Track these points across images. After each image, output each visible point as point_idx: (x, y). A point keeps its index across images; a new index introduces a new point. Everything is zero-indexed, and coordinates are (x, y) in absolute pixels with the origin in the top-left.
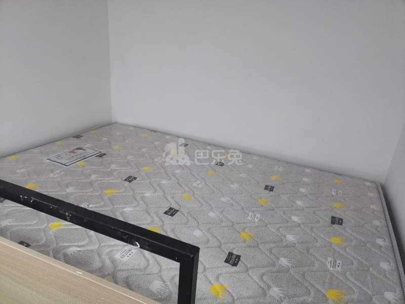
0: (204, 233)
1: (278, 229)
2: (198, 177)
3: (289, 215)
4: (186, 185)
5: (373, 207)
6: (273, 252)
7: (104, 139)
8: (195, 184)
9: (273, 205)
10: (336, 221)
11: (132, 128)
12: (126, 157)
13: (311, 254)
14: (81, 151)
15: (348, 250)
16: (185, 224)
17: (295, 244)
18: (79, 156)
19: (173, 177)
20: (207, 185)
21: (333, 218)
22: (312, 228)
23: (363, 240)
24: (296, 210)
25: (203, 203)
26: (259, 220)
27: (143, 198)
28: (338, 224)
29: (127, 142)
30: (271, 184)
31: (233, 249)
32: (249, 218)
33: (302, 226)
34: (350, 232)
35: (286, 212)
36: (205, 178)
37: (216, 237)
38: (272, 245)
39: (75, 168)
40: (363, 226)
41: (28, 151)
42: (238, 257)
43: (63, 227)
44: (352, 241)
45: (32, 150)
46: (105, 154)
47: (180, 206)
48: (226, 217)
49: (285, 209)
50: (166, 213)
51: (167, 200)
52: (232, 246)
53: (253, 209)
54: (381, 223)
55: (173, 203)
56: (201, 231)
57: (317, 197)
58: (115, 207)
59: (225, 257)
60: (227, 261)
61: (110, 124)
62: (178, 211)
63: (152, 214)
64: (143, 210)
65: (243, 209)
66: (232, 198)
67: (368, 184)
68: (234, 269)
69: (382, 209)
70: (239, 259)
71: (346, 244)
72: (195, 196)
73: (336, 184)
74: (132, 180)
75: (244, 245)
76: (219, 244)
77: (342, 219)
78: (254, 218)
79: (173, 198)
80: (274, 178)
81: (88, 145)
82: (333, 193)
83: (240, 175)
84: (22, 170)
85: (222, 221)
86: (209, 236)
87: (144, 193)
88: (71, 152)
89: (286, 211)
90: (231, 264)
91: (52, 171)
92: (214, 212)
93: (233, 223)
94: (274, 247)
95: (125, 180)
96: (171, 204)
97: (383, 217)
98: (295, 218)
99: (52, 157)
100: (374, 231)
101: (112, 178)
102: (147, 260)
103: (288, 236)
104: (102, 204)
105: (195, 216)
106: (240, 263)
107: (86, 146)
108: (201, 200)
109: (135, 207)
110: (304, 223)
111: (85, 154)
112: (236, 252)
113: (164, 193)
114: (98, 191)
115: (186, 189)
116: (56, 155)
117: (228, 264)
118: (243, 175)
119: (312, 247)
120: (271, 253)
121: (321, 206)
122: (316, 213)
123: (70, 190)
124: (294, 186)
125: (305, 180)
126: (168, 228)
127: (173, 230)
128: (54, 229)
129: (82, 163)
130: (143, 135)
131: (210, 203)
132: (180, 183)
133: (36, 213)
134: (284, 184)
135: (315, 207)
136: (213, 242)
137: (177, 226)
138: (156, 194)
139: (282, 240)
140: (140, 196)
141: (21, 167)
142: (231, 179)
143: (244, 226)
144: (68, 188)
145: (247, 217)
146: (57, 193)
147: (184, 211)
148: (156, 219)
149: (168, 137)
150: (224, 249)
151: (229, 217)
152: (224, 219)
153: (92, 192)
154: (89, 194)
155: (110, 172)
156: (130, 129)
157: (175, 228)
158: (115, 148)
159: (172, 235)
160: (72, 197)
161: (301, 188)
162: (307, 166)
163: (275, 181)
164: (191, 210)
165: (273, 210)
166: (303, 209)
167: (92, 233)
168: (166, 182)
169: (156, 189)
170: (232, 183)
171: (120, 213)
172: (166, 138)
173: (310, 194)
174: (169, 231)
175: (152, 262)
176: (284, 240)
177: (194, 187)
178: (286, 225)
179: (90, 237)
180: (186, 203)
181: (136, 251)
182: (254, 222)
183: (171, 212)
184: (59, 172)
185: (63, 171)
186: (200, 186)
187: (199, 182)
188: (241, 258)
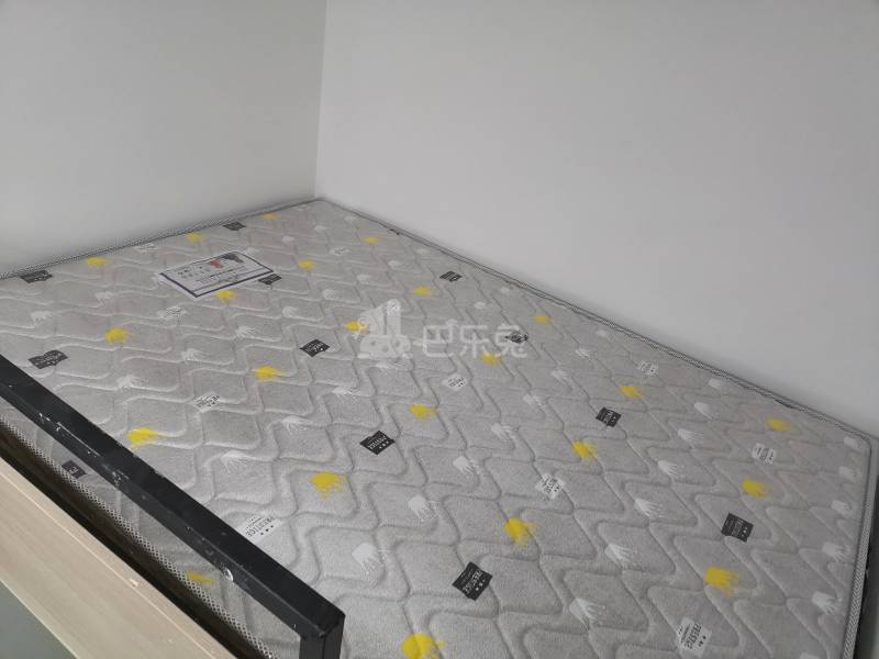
0: (430, 506)
1: (594, 528)
3: (631, 493)
4: (427, 380)
5: (839, 506)
6: (566, 580)
7: (287, 239)
8: (445, 382)
9: (602, 463)
10: (736, 527)
11: (350, 218)
12: (321, 290)
13: (649, 601)
14: (232, 263)
15: (736, 606)
16: (397, 477)
17: (620, 569)
18: (225, 276)
20: (472, 387)
21: (731, 518)
22: (671, 538)
23: (782, 588)
24: (651, 483)
25: (451, 432)
26: (559, 496)
27: (328, 398)
28: (739, 537)
29: (332, 252)
30: (615, 407)
31: (479, 558)
32: (539, 487)
33: (652, 528)
34: (759, 561)
35: (627, 485)
36: (473, 370)
37: (452, 521)
39: (211, 303)
40: (796, 552)
41: (126, 249)
42: (486, 578)
43: (154, 443)
44: (756, 585)
45: (136, 248)
46: (278, 278)
47: (399, 430)
48: (490, 476)
49: (627, 476)
50: (365, 443)
51: (377, 410)
52: (480, 548)
53: (556, 465)
54: (843, 551)
55: (387, 420)
56: (427, 499)
57: (712, 459)
58: (267, 410)
59: (457, 571)
60: (459, 584)
61: (309, 201)
62: (391, 441)
63: (337, 442)
64: (321, 428)
65: (534, 460)
66: (516, 430)
67: (850, 441)
68: (470, 605)
69: (859, 517)
70: (486, 584)
71: (737, 591)
72: (439, 409)
73: (773, 430)
74: (319, 351)
75: (506, 551)
76: (454, 538)
77: (750, 526)
78: (551, 488)
79: (389, 407)
80: (629, 391)
81: (249, 251)
82: (755, 455)
83: (554, 374)
84: (107, 295)
85: (478, 483)
87: (335, 387)
88: (212, 263)
89: (627, 481)
90: (464, 592)
91: (164, 304)
93: (500, 492)
94: (570, 569)
95: (304, 349)
96: (382, 423)
97: (852, 536)
98: (642, 505)
99: (171, 269)
100: (817, 570)
101: (278, 339)
102: (298, 550)
103: (611, 545)
104: (243, 399)
105: (424, 463)
106: (484, 593)
107: (245, 253)
108: (448, 424)
109: (305, 417)
110: (658, 521)
111: (238, 272)
112: (485, 566)
113: (376, 392)
114: (242, 368)
115: (425, 390)
116: (183, 264)
117: (459, 591)
118: (558, 374)
119: (657, 583)
120: (561, 580)
121: (715, 482)
122: (696, 499)
123: (189, 355)
124: (667, 420)
125: (701, 407)
126: (359, 481)
127: (368, 488)
128: (138, 440)
129: (229, 293)
130: (370, 240)
131: (465, 433)
132: (416, 372)
133: (111, 400)
134: (645, 411)
135: (699, 483)
136: (444, 533)
137: (380, 480)
138: (359, 393)
139: (595, 553)
140: (324, 392)
141: (106, 286)
142: (529, 380)
143: (522, 503)
144: (185, 349)
145: (535, 483)
146: (162, 360)
147: (405, 444)
148: (342, 454)
149: (422, 251)
150: (463, 555)
151: (497, 476)
152: (483, 479)
153: (231, 367)
154: (224, 371)
155: (279, 323)
156: (346, 219)
157: (375, 483)
158: (303, 264)
159: (364, 500)
160: (190, 373)
161: (684, 428)
162: (716, 372)
163: (627, 400)
164: (421, 443)
165: (600, 474)
166: (670, 483)
167: (206, 465)
168: (387, 367)
169: (361, 381)
170: (528, 392)
171: (275, 426)
172: (415, 253)
173: (700, 448)
174: (359, 487)
175: (305, 555)
176: (599, 556)
177: (442, 388)
178: (616, 517)
179: (199, 473)
180: (413, 422)
181: (281, 523)
182: (548, 499)
183: (377, 443)
184: (176, 308)
185: (186, 309)
186: (456, 388)
187: (456, 376)
188: (491, 582)
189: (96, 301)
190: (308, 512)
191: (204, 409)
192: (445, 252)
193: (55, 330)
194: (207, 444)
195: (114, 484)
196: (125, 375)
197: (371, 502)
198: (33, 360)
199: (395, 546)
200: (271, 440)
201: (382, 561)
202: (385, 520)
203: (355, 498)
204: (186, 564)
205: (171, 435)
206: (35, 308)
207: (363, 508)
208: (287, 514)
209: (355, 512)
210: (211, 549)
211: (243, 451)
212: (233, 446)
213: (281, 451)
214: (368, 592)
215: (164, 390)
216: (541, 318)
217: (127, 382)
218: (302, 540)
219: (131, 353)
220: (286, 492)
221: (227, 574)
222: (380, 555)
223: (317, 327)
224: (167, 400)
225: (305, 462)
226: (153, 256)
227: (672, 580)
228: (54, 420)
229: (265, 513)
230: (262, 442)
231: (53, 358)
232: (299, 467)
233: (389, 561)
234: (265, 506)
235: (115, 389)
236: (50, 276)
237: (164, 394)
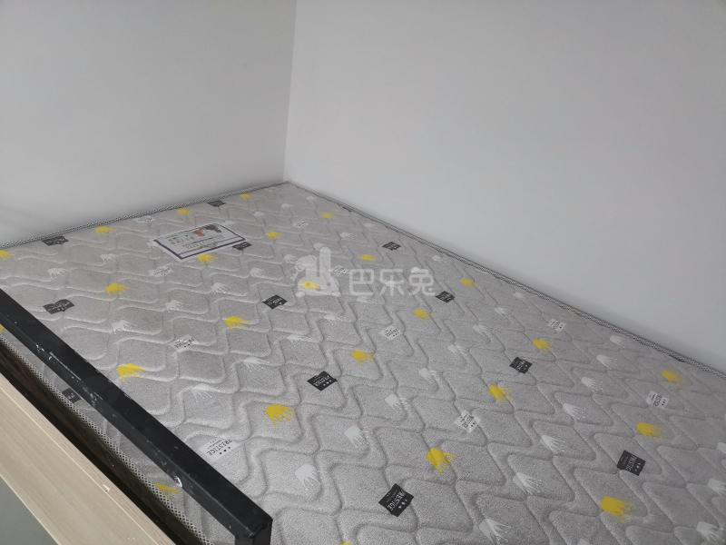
0: (364, 435)
1: (504, 460)
2: (394, 317)
3: (538, 430)
4: (367, 331)
6: (477, 502)
7: (257, 214)
8: (382, 333)
9: (514, 404)
10: (631, 463)
11: (311, 198)
12: (283, 256)
13: (550, 524)
14: (212, 233)
15: (628, 532)
16: (337, 410)
17: (526, 495)
19: (349, 310)
20: (405, 337)
21: (626, 455)
22: (572, 470)
23: (670, 517)
24: (556, 423)
25: (385, 374)
26: (475, 431)
27: (284, 343)
28: (632, 471)
29: (294, 225)
30: (525, 356)
31: (403, 481)
32: (458, 422)
33: (556, 460)
34: (650, 493)
35: (536, 423)
36: (406, 322)
37: (382, 448)
38: (480, 488)
39: (193, 264)
40: (684, 486)
41: (128, 221)
42: (409, 498)
43: (138, 376)
44: (646, 514)
45: (136, 219)
46: (249, 245)
47: (341, 371)
48: (417, 412)
49: (535, 416)
50: (312, 381)
51: (324, 354)
52: (405, 473)
53: (474, 404)
55: (332, 363)
56: (362, 429)
57: (610, 404)
58: (232, 352)
59: (383, 491)
60: (384, 502)
61: (278, 184)
62: (334, 380)
63: (289, 379)
64: (276, 367)
65: (454, 399)
66: (441, 374)
68: (393, 520)
70: (408, 503)
71: (629, 518)
72: (376, 355)
73: (665, 380)
74: (278, 304)
75: (427, 476)
76: (383, 462)
77: (643, 462)
79: (334, 352)
80: (539, 344)
81: (227, 223)
82: (649, 401)
83: (475, 327)
84: (110, 256)
85: (406, 417)
86: (372, 442)
87: (289, 334)
88: (196, 232)
89: (535, 420)
90: (389, 509)
91: (155, 264)
92: (397, 395)
93: (424, 425)
94: (482, 493)
95: (266, 302)
96: (327, 365)
98: (547, 441)
100: (702, 503)
101: (245, 294)
102: (250, 468)
103: (518, 474)
104: (214, 342)
105: (361, 399)
106: (406, 511)
107: (224, 224)
108: (383, 367)
109: (263, 358)
110: (561, 454)
111: (216, 240)
112: (407, 488)
113: (324, 339)
114: (214, 317)
115: (365, 338)
116: (172, 233)
117: (383, 508)
118: (479, 328)
119: (558, 508)
120: (473, 503)
121: (612, 424)
122: (595, 437)
123: (172, 305)
124: (572, 369)
125: (602, 359)
126: (305, 412)
127: (312, 418)
128: (123, 375)
129: (207, 256)
130: (327, 215)
131: (396, 374)
132: (358, 324)
133: (106, 340)
134: (554, 361)
135: (598, 424)
136: (374, 459)
137: (322, 412)
138: (310, 340)
139: (504, 480)
140: (280, 338)
141: (110, 249)
142: (454, 333)
143: (443, 435)
144: (169, 301)
145: (454, 419)
146: (150, 309)
147: (345, 383)
148: (292, 389)
149: (369, 225)
150: (389, 477)
151: (422, 412)
152: (411, 415)
153: (205, 316)
154: (198, 319)
155: (247, 282)
156: (308, 198)
157: (318, 414)
158: (271, 234)
159: (307, 427)
160: (171, 321)
161: (587, 376)
162: (616, 329)
163: (538, 351)
164: (358, 383)
165: (511, 413)
166: (572, 423)
167: (179, 395)
168: (333, 319)
169: (311, 331)
170: (453, 342)
171: (237, 365)
172: (364, 227)
173: (600, 393)
174: (304, 418)
175: (256, 472)
176: (508, 483)
177: (380, 337)
178: (525, 451)
179: (174, 402)
180: (354, 368)
181: (239, 445)
182: (465, 432)
183: (322, 381)
184: (165, 267)
185: (173, 269)
186: (391, 337)
187: (391, 328)
188: (413, 502)
189: (101, 261)
190: (260, 437)
191: (181, 350)
192: (388, 226)
193: (67, 283)
194: (182, 378)
195: (91, 404)
196: (119, 321)
197: (314, 430)
198: (47, 307)
199: (331, 468)
200: (234, 376)
201: (320, 481)
202: (325, 446)
203: (300, 426)
204: (156, 477)
205: (153, 370)
206: (53, 266)
207: (306, 434)
208: (242, 438)
209: (300, 438)
210: (165, 460)
211: (210, 385)
212: (202, 380)
213: (241, 385)
214: (307, 506)
215: (147, 333)
216: (466, 281)
217: (120, 326)
218: (253, 459)
219: (126, 302)
220: (243, 420)
221: (177, 482)
222: (318, 476)
223: (277, 285)
224: (152, 341)
225: (260, 395)
226: (149, 226)
227: (571, 506)
228: (48, 351)
229: (224, 437)
230: (226, 379)
231: (61, 306)
232: (256, 399)
233: (325, 480)
234: (224, 431)
235: (110, 332)
236: (67, 241)
237: (149, 336)
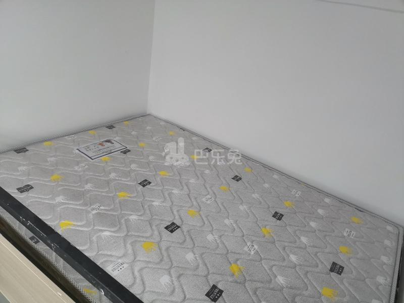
0: (196, 258)
1: (271, 269)
2: (209, 190)
3: (288, 252)
4: (196, 198)
5: (384, 259)
6: (257, 293)
7: (133, 133)
8: (204, 200)
9: (275, 238)
10: (336, 269)
11: (163, 123)
12: (148, 156)
14: (109, 144)
16: (181, 244)
17: (283, 288)
18: (105, 150)
19: (185, 187)
20: (216, 201)
21: (334, 264)
22: (306, 273)
23: (358, 297)
24: (297, 247)
25: (206, 223)
26: (255, 253)
27: (150, 206)
28: (338, 273)
29: (154, 139)
30: (280, 211)
31: (218, 282)
32: (246, 249)
33: (297, 268)
34: (347, 285)
35: (286, 248)
36: (217, 193)
37: (206, 265)
38: (259, 285)
39: (98, 162)
40: (364, 280)
41: (61, 138)
42: (221, 292)
43: (71, 227)
44: (345, 296)
45: (66, 137)
46: (129, 151)
47: (182, 221)
48: (224, 243)
49: (286, 244)
50: (167, 228)
51: (172, 212)
52: (219, 278)
53: (254, 238)
54: (386, 280)
55: (177, 217)
56: (194, 254)
57: (326, 236)
58: (123, 212)
59: (207, 289)
60: (208, 295)
61: (144, 115)
62: (179, 227)
63: (154, 227)
64: (147, 220)
65: (243, 236)
66: (236, 222)
67: (389, 228)
69: (394, 264)
70: (221, 295)
71: (336, 299)
72: (201, 212)
73: (353, 222)
74: (147, 185)
75: (230, 279)
76: (206, 273)
77: (343, 268)
78: (251, 249)
79: (178, 211)
80: (287, 204)
81: (117, 139)
82: (345, 234)
83: (253, 195)
84: (52, 159)
85: (218, 246)
86: (200, 262)
87: (153, 201)
88: (100, 144)
89: (286, 246)
90: (210, 298)
91: (78, 163)
92: (213, 235)
93: (228, 251)
94: (260, 288)
95: (140, 184)
96: (175, 218)
97: (390, 273)
98: (293, 258)
99: (82, 147)
100: (374, 288)
101: (129, 179)
102: (135, 278)
103: (278, 277)
104: (112, 207)
105: (193, 237)
106: (220, 299)
107: (115, 139)
108: (205, 219)
109: (139, 216)
110: (300, 265)
111: (112, 148)
112: (220, 286)
113: (172, 204)
114: (112, 193)
115: (195, 203)
116: (87, 145)
117: (207, 298)
118: (255, 196)
119: (300, 295)
120: (255, 293)
121: (327, 247)
122: (318, 254)
123: (88, 186)
124: (305, 218)
125: (320, 211)
126: (164, 245)
127: (167, 249)
128: (63, 227)
129: (106, 158)
130: (171, 133)
131: (211, 221)
132: (190, 195)
133: (52, 208)
134: (295, 213)
135: (319, 248)
136: (202, 271)
137: (173, 245)
138: (164, 204)
139: (271, 280)
140: (148, 204)
141: (52, 155)
142: (242, 199)
143: (238, 256)
144: (87, 184)
145: (244, 247)
146: (75, 189)
147: (185, 228)
148: (156, 233)
149: (194, 138)
150: (211, 283)
151: (226, 243)
152: (220, 245)
153: (107, 192)
154: (103, 194)
155: (129, 172)
156: (161, 124)
157: (170, 247)
158: (141, 144)
159: (165, 254)
160: (88, 196)
161: (313, 221)
162: (328, 195)
163: (287, 208)
164: (191, 228)
165: (274, 243)
166: (306, 247)
167: (94, 238)
168: (177, 192)
169: (165, 199)
170: (241, 204)
171: (126, 220)
172: (192, 140)
173: (319, 230)
174: (163, 249)
175: (138, 281)
176: (273, 281)
177: (203, 202)
178: (281, 264)
179: (91, 242)
180: (189, 220)
181: (128, 265)
182: (250, 254)
183: (172, 228)
184: (83, 165)
185: (87, 165)
186: (208, 202)
187: (209, 196)
188: (223, 294)
189: (47, 161)
190: (140, 261)
191: (94, 212)
192: (205, 139)
193: (29, 175)
194: (95, 228)
195: (52, 249)
196: (59, 196)
197: (169, 256)
198: (18, 189)
199: (179, 277)
200: (124, 226)
201: (173, 284)
202: (175, 264)
203: (161, 253)
204: (84, 284)
205: (79, 224)
206: (20, 165)
207: (165, 258)
208: (130, 261)
209: (161, 260)
210: (94, 280)
211: (111, 232)
212: (106, 229)
213: (128, 232)
214: (167, 298)
215: (76, 203)
216: (247, 169)
217: (60, 199)
218: (136, 273)
219: (62, 185)
220: (130, 251)
221: (101, 291)
222: (172, 281)
223: (147, 174)
224: (78, 207)
225: (139, 236)
226: (74, 141)
227: (306, 293)
228: (27, 220)
229: (120, 261)
230: (120, 228)
231: (26, 189)
232: (137, 239)
233: (176, 283)
234: (120, 258)
235: (54, 202)
236: (27, 150)
237: (77, 205)
